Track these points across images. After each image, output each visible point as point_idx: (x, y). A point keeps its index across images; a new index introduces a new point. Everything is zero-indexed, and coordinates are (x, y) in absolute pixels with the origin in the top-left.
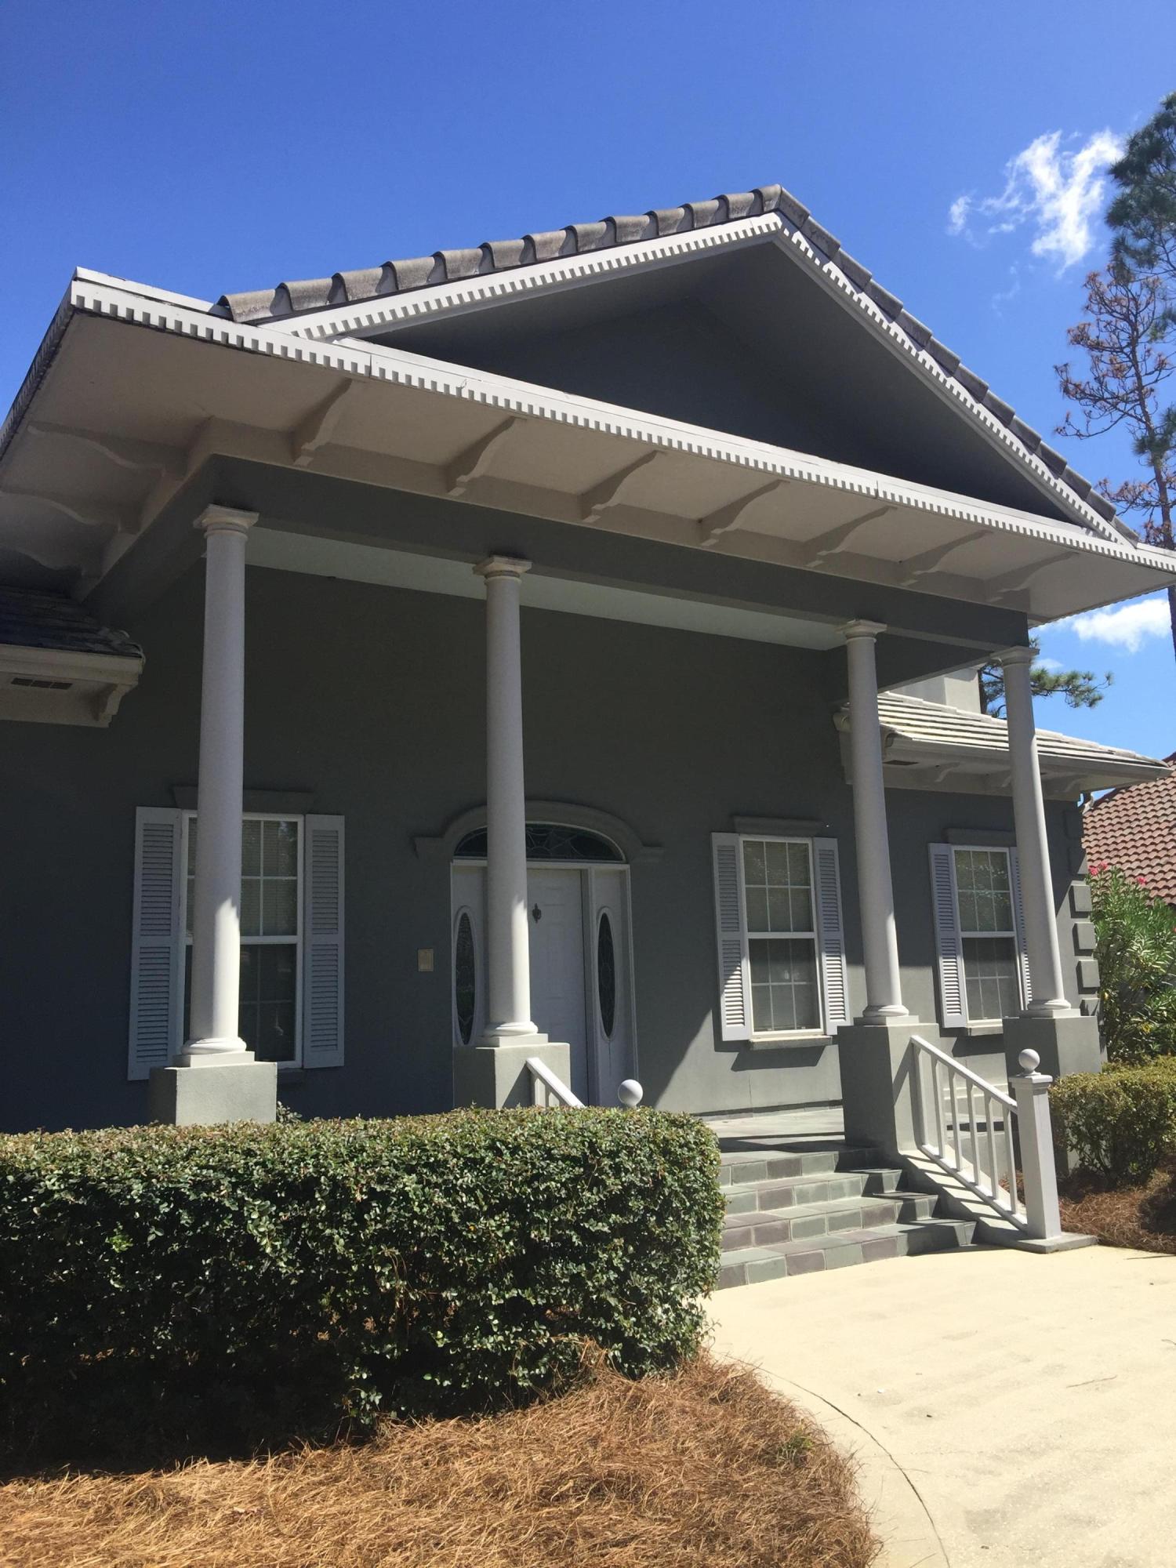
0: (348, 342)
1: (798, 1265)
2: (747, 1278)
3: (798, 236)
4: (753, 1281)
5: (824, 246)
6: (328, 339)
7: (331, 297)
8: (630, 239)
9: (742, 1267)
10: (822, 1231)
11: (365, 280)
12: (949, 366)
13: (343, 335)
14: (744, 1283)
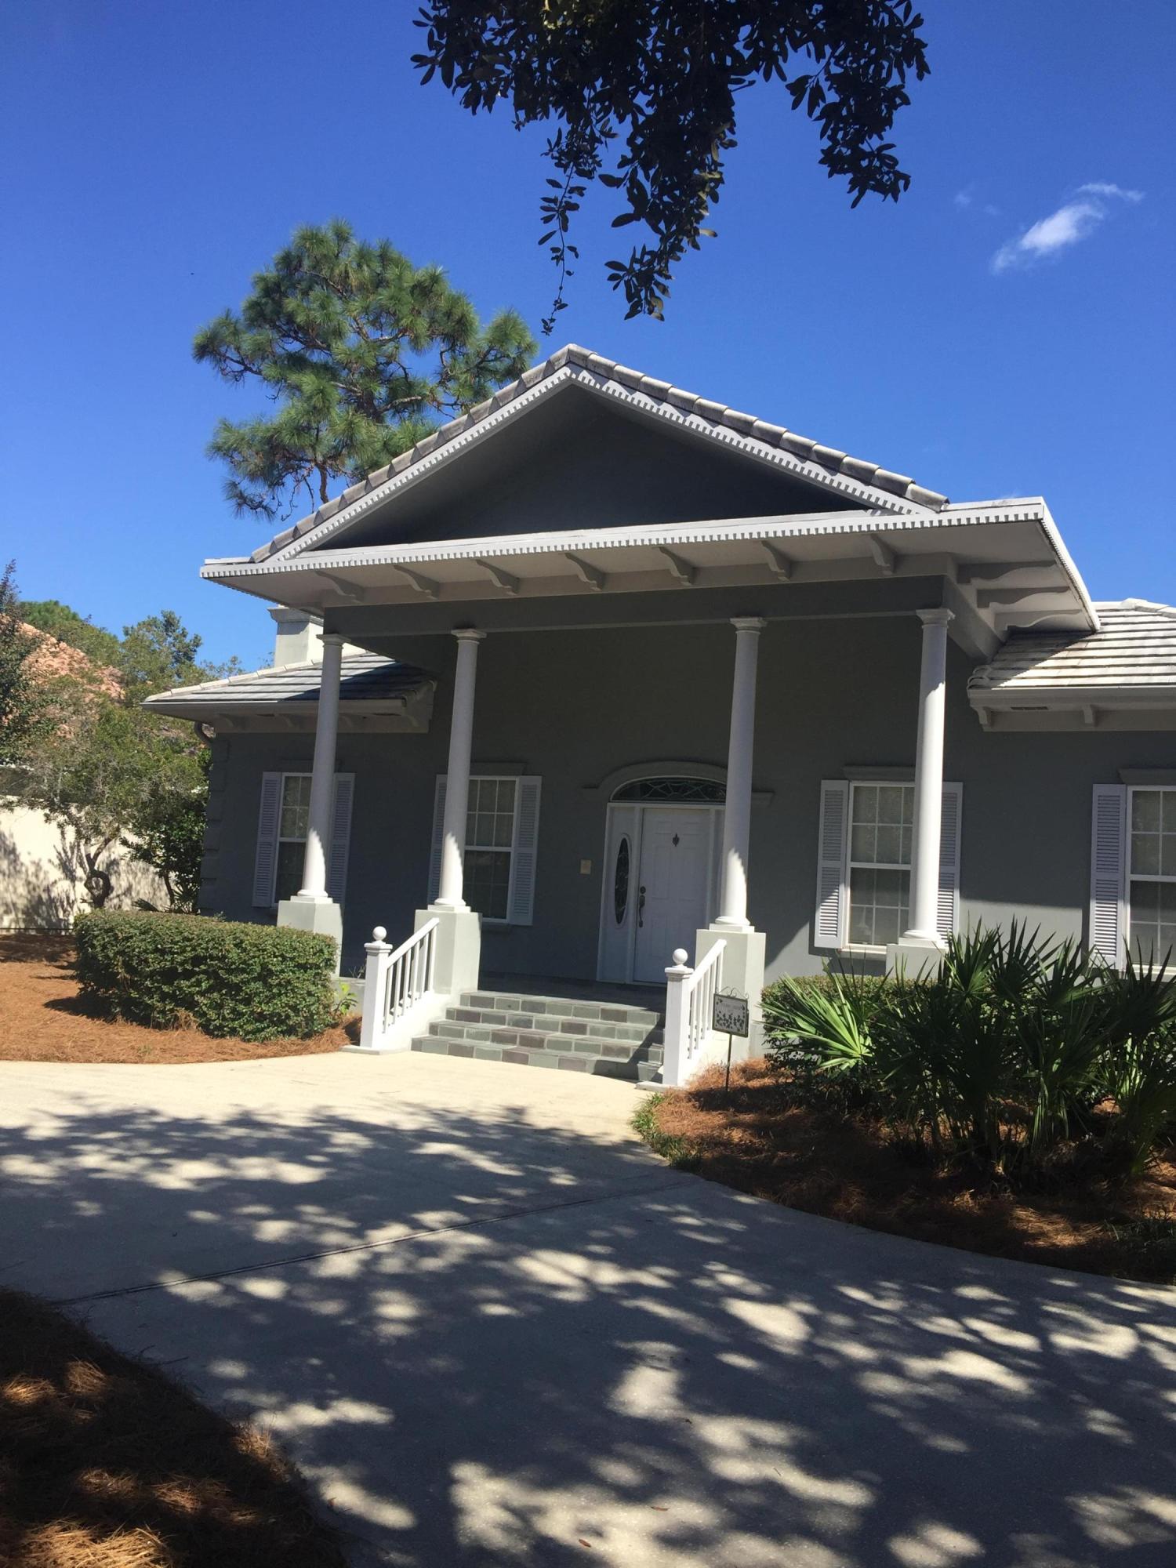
0: (303, 554)
1: (509, 1057)
2: (474, 1055)
3: (585, 373)
4: (478, 1057)
5: (602, 372)
6: (294, 557)
7: (293, 537)
8: (455, 434)
9: (472, 1048)
10: (569, 1050)
11: (307, 522)
12: (715, 418)
13: (301, 552)
14: (472, 1057)
